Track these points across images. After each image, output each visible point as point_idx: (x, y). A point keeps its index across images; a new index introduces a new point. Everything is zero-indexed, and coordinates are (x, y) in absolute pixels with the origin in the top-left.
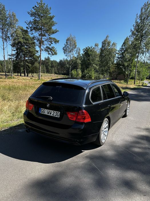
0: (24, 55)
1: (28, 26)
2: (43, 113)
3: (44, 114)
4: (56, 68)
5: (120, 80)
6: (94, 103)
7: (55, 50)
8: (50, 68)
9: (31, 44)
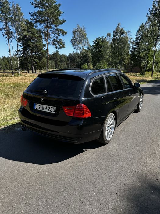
0: (31, 50)
1: (32, 17)
2: (37, 109)
3: (39, 109)
4: (65, 63)
5: (135, 73)
6: (95, 96)
7: (62, 43)
8: (59, 63)
9: (38, 38)
